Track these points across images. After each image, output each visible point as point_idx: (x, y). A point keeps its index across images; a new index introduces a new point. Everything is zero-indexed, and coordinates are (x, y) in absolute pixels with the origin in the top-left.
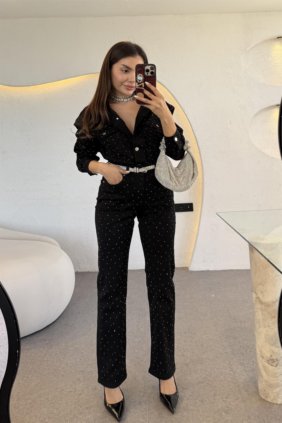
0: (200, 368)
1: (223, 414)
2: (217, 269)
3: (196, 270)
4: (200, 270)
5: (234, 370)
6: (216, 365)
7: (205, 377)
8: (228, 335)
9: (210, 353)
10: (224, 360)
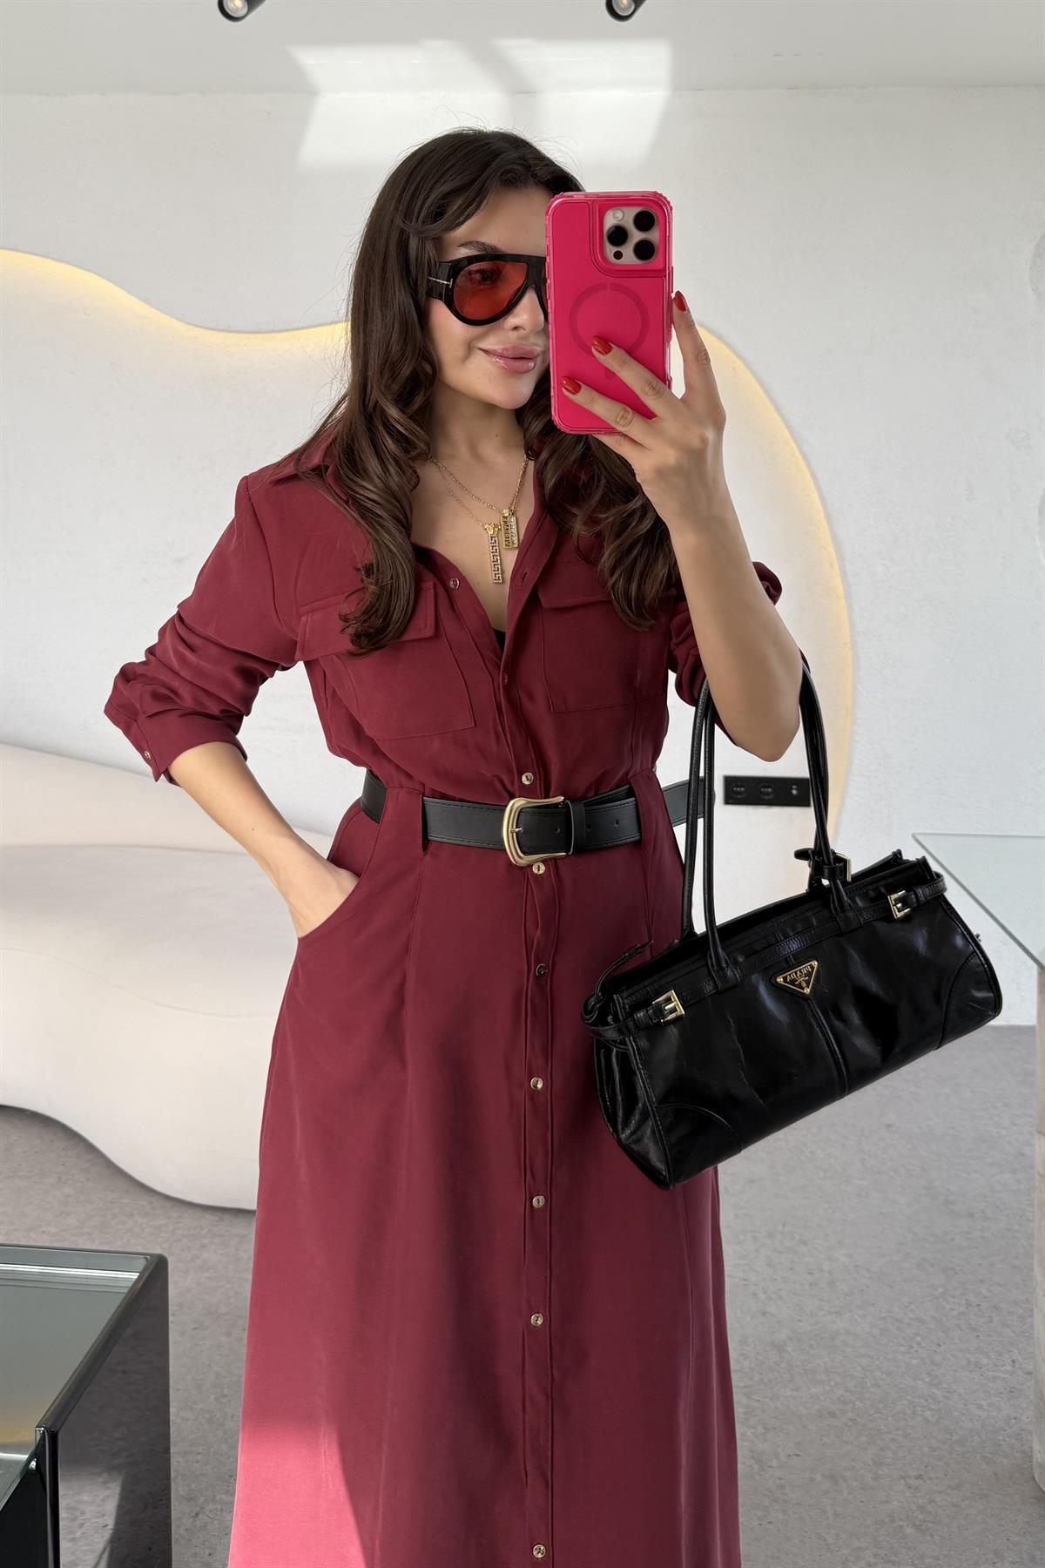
0: (825, 1363)
1: (909, 1530)
5: (944, 1385)
6: (881, 1358)
7: (842, 1398)
8: (924, 1259)
9: (859, 1316)
10: (912, 1347)
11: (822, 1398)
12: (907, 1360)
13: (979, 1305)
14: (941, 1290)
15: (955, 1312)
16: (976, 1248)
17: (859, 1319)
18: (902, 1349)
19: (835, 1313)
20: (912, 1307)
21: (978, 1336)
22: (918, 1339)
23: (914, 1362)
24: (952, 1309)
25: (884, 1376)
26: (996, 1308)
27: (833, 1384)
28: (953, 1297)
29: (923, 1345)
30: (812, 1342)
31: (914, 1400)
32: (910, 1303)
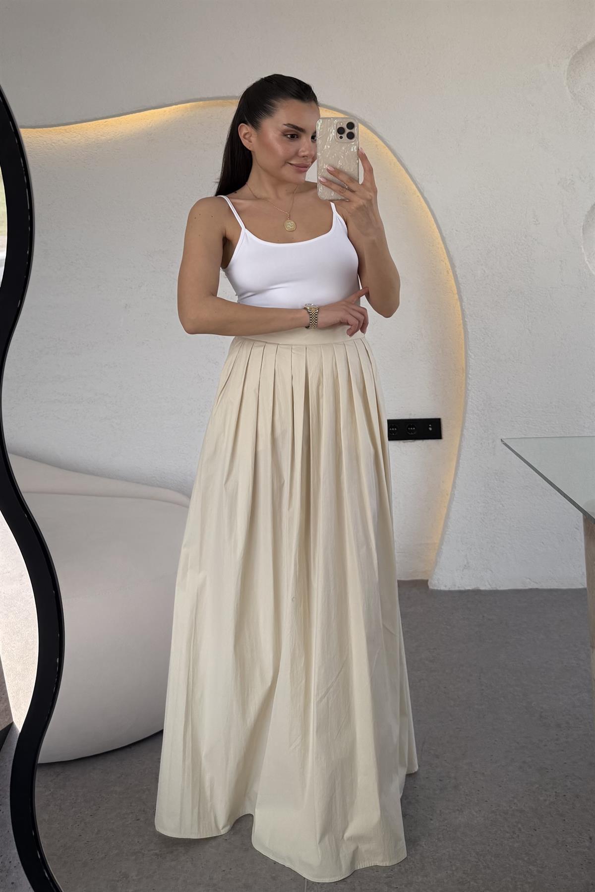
0: (448, 852)
2: (500, 587)
3: (447, 589)
4: (457, 589)
5: (538, 862)
6: (491, 844)
7: (461, 880)
8: (524, 762)
9: (476, 812)
10: (514, 833)
11: (445, 881)
12: (511, 844)
13: (565, 796)
14: (537, 786)
15: (547, 802)
16: (563, 750)
17: (475, 813)
18: (508, 835)
19: (458, 810)
20: (516, 801)
21: (564, 820)
22: (520, 826)
23: (516, 845)
24: (545, 800)
25: (493, 859)
26: (577, 797)
27: (454, 869)
28: (546, 791)
29: (523, 830)
30: (440, 836)
31: (515, 876)
32: (514, 798)
